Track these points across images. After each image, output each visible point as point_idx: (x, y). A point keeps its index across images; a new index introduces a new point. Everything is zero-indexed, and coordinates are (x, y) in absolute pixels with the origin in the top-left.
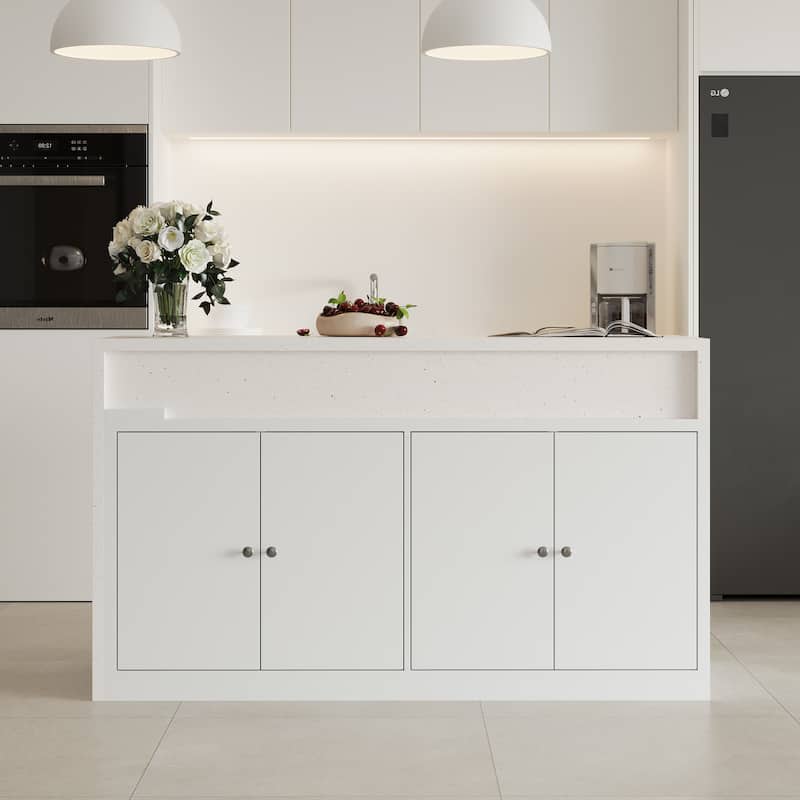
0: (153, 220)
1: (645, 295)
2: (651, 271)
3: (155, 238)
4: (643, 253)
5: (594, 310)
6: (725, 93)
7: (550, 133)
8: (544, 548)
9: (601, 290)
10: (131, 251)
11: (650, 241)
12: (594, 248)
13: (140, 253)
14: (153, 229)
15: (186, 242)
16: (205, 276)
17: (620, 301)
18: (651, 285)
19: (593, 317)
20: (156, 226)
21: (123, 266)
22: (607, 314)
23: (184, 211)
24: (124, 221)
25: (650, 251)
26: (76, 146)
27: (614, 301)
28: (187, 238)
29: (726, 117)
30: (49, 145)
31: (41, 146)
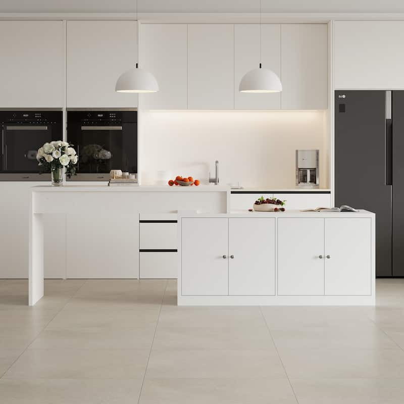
0: (51, 148)
1: (315, 169)
2: (318, 160)
3: (51, 154)
4: (315, 153)
5: (297, 174)
6: (344, 96)
7: (281, 109)
8: (321, 256)
9: (299, 167)
10: (44, 158)
11: (318, 149)
12: (297, 151)
13: (46, 159)
14: (51, 151)
15: (62, 155)
16: (68, 166)
17: (306, 171)
18: (318, 164)
19: (297, 176)
20: (52, 150)
21: (41, 163)
22: (302, 175)
23: (61, 145)
24: (42, 148)
25: (318, 153)
26: (112, 115)
27: (305, 170)
28: (62, 153)
29: (344, 105)
30: (102, 115)
31: (99, 115)
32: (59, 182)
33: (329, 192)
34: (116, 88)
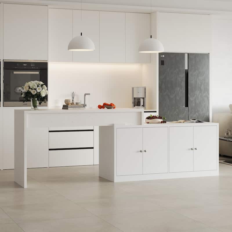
1: (144, 98)
2: (145, 93)
3: (36, 89)
4: (144, 88)
6: (163, 56)
9: (134, 97)
10: (30, 92)
11: (145, 86)
13: (32, 92)
18: (145, 96)
19: (133, 102)
22: (136, 102)
26: (32, 65)
27: (139, 99)
29: (164, 61)
30: (26, 65)
31: (24, 65)
32: (36, 107)
33: (156, 112)
34: (68, 48)
